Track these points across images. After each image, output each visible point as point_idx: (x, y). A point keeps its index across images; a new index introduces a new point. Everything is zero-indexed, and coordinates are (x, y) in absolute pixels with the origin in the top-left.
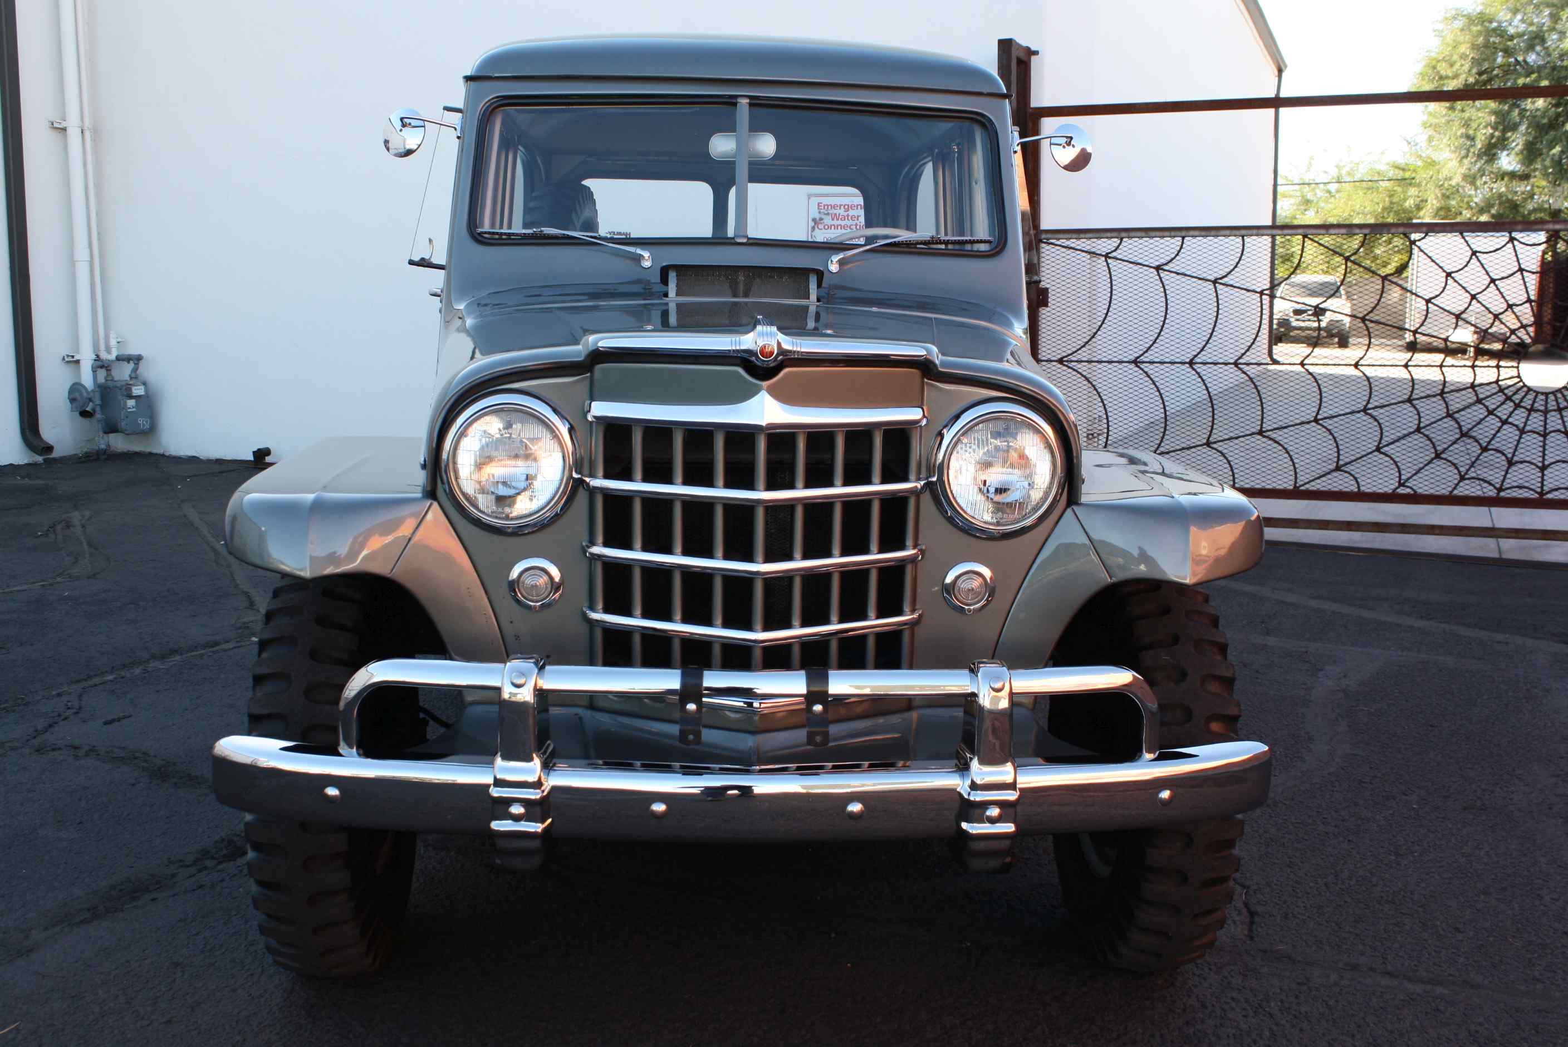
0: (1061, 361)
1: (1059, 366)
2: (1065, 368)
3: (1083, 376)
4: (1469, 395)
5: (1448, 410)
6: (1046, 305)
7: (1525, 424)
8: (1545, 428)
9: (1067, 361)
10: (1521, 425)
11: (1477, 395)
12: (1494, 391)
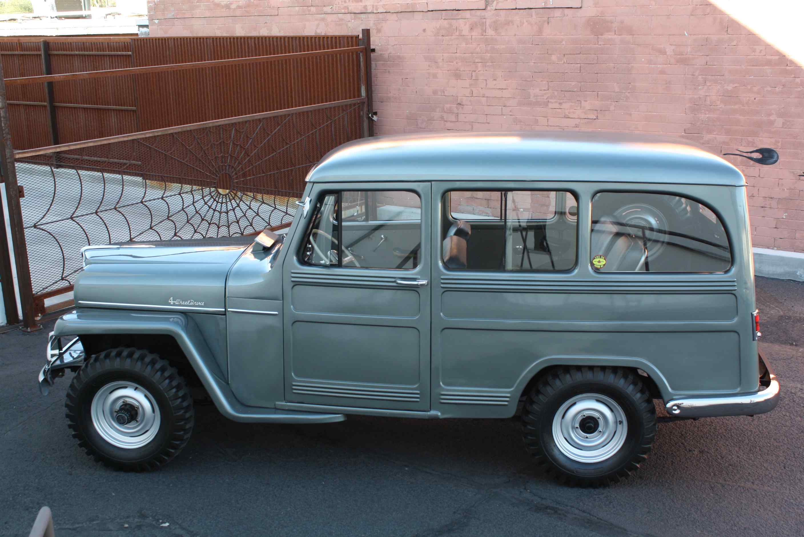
0: (35, 226)
1: (35, 229)
2: (38, 230)
3: (48, 232)
4: (202, 202)
5: (196, 210)
6: (24, 197)
7: (221, 209)
8: (227, 210)
9: (39, 225)
10: (220, 210)
11: (204, 201)
12: (209, 198)
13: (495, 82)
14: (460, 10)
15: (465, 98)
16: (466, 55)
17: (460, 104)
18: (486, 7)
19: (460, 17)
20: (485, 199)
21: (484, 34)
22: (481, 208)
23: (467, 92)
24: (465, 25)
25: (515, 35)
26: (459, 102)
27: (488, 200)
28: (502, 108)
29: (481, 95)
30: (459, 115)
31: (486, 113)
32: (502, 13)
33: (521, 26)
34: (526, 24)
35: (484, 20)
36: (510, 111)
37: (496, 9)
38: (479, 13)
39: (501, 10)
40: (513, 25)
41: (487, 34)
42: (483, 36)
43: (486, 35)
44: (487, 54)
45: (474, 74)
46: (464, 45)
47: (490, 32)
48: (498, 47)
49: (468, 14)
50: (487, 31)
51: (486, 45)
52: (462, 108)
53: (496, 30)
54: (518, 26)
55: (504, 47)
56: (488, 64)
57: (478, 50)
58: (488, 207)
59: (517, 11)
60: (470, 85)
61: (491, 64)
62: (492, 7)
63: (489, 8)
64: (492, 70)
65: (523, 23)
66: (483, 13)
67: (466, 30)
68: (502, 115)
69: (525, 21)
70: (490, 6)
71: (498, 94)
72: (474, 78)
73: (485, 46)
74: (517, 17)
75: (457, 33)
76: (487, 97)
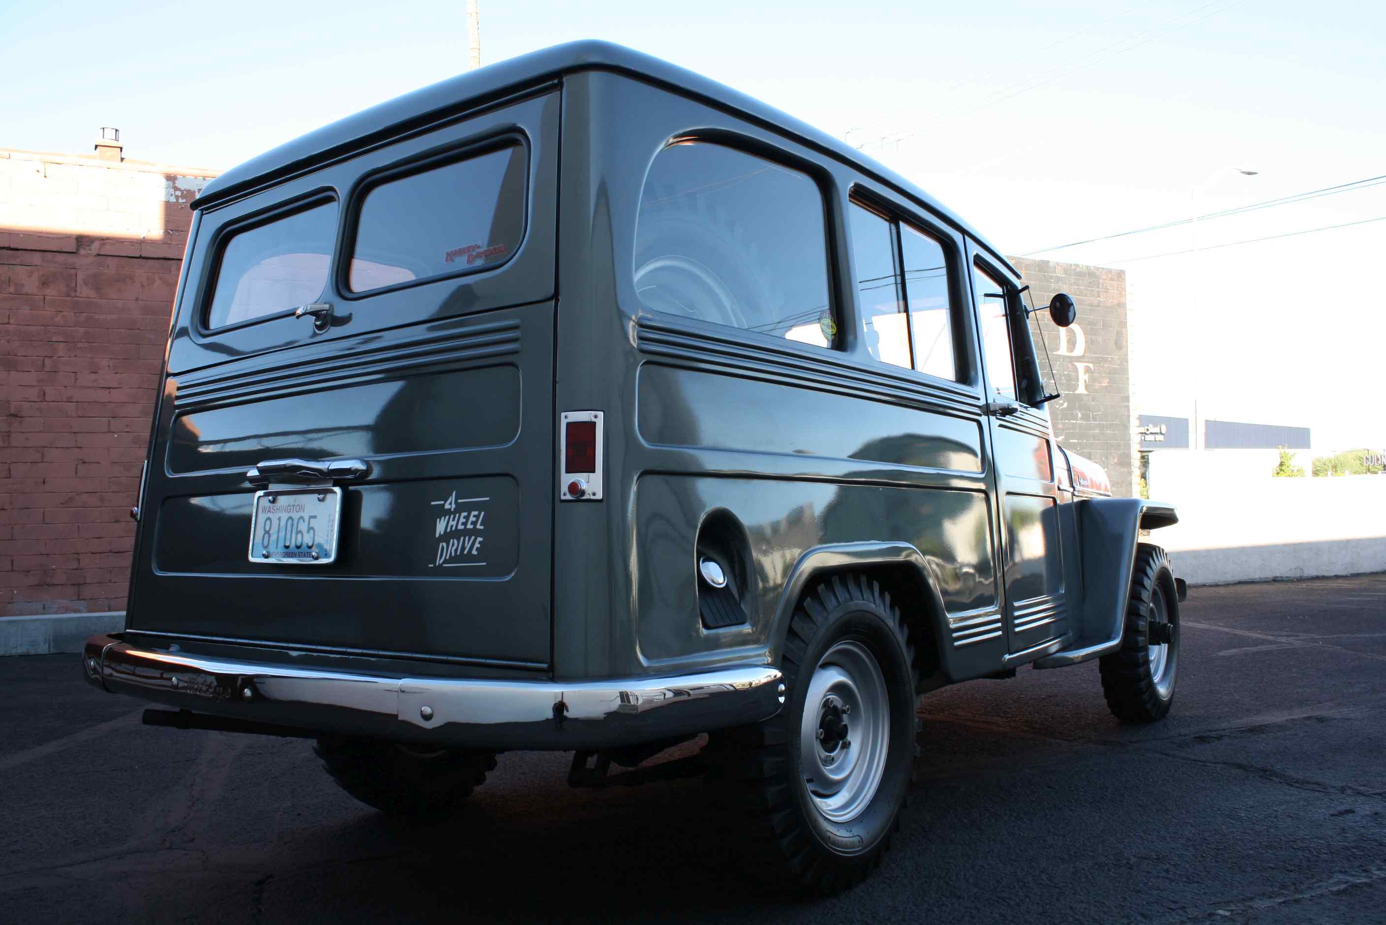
13: (93, 376)
14: (17, 250)
15: (26, 405)
16: (32, 329)
17: (15, 416)
18: (77, 250)
19: (18, 261)
20: (73, 585)
21: (73, 294)
22: (64, 602)
23: (33, 394)
24: (30, 276)
25: (137, 299)
26: (12, 411)
27: (79, 585)
28: (109, 420)
29: (65, 399)
30: (13, 435)
31: (74, 430)
32: (109, 261)
33: (148, 285)
34: (158, 282)
35: (73, 271)
36: (127, 426)
37: (99, 255)
38: (60, 258)
39: (110, 258)
40: (134, 282)
41: (78, 294)
42: (69, 298)
43: (76, 296)
44: (78, 328)
45: (47, 361)
46: (26, 310)
47: (85, 292)
48: (102, 317)
49: (36, 258)
50: (78, 290)
51: (75, 313)
52: (21, 422)
53: (98, 289)
54: (142, 286)
55: (115, 317)
56: (80, 345)
57: (58, 319)
58: (79, 599)
59: (140, 260)
60: (38, 381)
61: (86, 345)
62: (90, 250)
63: (82, 252)
64: (89, 356)
65: (154, 281)
66: (71, 259)
67: (31, 285)
68: (110, 432)
69: (157, 278)
70: (85, 249)
71: (102, 396)
72: (48, 367)
73: (73, 314)
74: (140, 272)
75: (12, 289)
76: (77, 402)
